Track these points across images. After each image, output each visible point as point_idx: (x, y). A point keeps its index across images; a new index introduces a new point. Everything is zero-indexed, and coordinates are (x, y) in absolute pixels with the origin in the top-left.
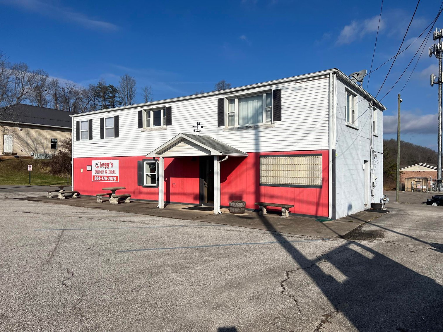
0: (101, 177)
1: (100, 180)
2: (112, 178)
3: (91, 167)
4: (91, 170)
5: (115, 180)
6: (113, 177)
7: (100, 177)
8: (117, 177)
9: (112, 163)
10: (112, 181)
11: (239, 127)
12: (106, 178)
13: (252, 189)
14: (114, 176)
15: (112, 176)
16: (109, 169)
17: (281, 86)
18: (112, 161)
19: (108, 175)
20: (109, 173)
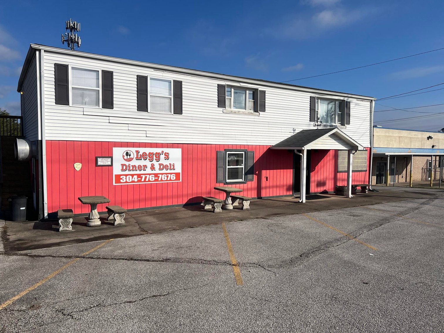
0: (139, 176)
1: (136, 180)
2: (167, 177)
3: (110, 160)
4: (112, 165)
5: (174, 178)
6: (169, 175)
7: (136, 177)
8: (177, 175)
9: (168, 153)
10: (169, 181)
11: (325, 125)
12: (152, 178)
13: (332, 176)
14: (171, 174)
15: (166, 174)
16: (159, 162)
17: (350, 99)
18: (166, 150)
19: (157, 171)
20: (160, 169)
